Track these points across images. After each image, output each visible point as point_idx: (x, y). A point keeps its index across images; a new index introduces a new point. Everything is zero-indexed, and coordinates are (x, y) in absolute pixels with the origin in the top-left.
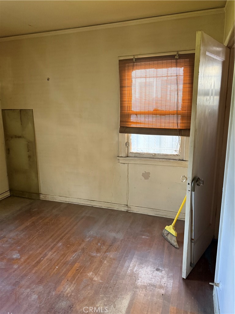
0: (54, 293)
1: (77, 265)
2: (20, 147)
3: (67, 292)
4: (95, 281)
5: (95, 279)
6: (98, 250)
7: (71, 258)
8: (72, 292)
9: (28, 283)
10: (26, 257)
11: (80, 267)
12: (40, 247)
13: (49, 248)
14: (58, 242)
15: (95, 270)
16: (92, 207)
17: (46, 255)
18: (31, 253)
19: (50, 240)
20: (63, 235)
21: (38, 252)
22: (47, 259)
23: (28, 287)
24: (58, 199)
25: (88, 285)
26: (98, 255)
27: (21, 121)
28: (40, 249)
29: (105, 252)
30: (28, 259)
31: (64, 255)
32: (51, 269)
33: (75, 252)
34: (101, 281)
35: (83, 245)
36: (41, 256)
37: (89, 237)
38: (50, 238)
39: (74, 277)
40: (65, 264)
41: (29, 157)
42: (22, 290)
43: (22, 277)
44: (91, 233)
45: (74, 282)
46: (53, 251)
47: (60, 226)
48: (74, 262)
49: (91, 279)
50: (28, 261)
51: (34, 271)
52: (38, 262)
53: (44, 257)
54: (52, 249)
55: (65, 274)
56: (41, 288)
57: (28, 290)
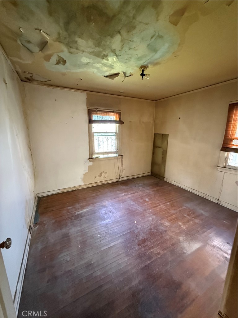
0: (159, 222)
1: (174, 216)
2: (159, 152)
3: (166, 224)
4: (182, 227)
5: (182, 226)
6: (189, 215)
7: (172, 212)
8: (168, 225)
9: (149, 212)
10: (151, 202)
11: (176, 218)
12: (158, 201)
13: (163, 203)
14: (168, 202)
15: (183, 222)
16: (192, 193)
17: (160, 205)
18: (154, 201)
19: (164, 200)
20: (171, 200)
21: (157, 202)
22: (160, 207)
23: (149, 214)
24: (173, 183)
25: (177, 227)
26: (188, 217)
27: (162, 140)
28: (158, 202)
29: (193, 218)
30: (152, 203)
31: (169, 209)
32: (161, 211)
33: (175, 210)
34: (185, 229)
35: (181, 209)
36: (158, 204)
37: (185, 207)
38: (164, 199)
39: (171, 220)
40: (168, 213)
41: (163, 158)
42: (147, 214)
43: (148, 209)
44: (187, 205)
45: (170, 222)
46: (164, 205)
47: (171, 195)
48: (173, 214)
49: (180, 226)
50: (152, 204)
51: (153, 209)
52: (156, 207)
53: (159, 206)
54: (164, 204)
55: (167, 217)
56: (154, 217)
57: (149, 215)
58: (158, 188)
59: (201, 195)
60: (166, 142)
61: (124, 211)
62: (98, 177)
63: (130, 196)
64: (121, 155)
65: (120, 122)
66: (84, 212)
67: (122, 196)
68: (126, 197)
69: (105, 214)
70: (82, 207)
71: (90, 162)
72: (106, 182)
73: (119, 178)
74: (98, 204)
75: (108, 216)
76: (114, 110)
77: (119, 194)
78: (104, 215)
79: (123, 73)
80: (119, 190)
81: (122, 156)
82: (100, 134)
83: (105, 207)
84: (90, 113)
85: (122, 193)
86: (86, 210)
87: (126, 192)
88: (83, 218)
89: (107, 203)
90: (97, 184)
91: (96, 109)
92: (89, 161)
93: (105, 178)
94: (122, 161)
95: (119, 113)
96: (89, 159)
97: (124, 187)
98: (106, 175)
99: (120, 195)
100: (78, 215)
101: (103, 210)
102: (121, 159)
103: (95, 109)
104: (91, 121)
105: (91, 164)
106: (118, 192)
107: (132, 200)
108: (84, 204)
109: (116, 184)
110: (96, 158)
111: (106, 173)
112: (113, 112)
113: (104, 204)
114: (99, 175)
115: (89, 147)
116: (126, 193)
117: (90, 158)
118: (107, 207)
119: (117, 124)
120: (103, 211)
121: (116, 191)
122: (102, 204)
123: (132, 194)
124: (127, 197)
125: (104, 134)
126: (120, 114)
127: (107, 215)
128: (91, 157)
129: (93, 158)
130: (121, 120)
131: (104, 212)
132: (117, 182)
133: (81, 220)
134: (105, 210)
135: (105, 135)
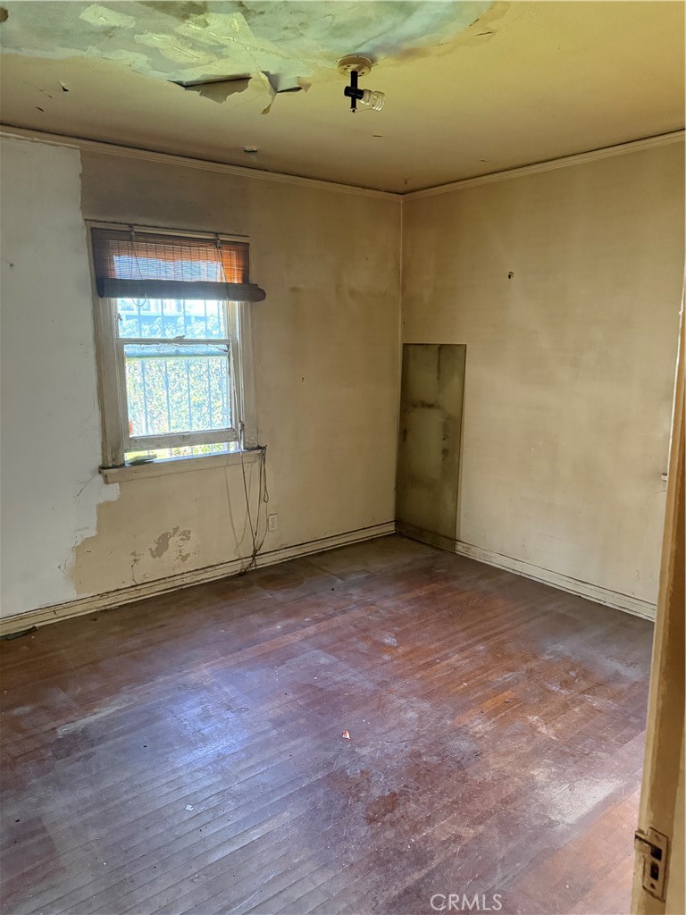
0: (449, 722)
1: (508, 694)
2: (429, 427)
3: (476, 729)
4: (539, 732)
5: (543, 730)
6: (566, 684)
7: (499, 678)
8: (486, 733)
9: (404, 690)
10: (409, 649)
11: (516, 700)
12: (439, 640)
13: (457, 647)
14: (478, 642)
15: (546, 715)
16: (578, 599)
17: (446, 657)
18: (419, 644)
19: (462, 634)
20: (492, 632)
21: (433, 646)
22: (448, 665)
23: (403, 696)
24: (497, 561)
25: (523, 734)
26: (563, 692)
27: (439, 371)
28: (438, 644)
29: (583, 692)
30: (411, 652)
31: (485, 669)
32: (451, 682)
33: (509, 670)
34: (553, 738)
35: (533, 664)
36: (438, 655)
37: (551, 654)
38: (463, 630)
39: (496, 711)
40: (482, 684)
41: (445, 452)
42: (392, 697)
43: (395, 678)
44: (560, 647)
45: (494, 719)
46: (465, 654)
47: (490, 614)
48: (506, 687)
49: (533, 728)
50: (411, 656)
51: (418, 676)
52: (429, 665)
53: (442, 660)
54: (462, 650)
55: (481, 700)
56: (426, 706)
57: (403, 701)
58: (435, 587)
59: (611, 601)
60: (457, 380)
61: (291, 696)
62: (147, 559)
63: (311, 630)
64: (259, 448)
65: (248, 291)
66: (99, 722)
67: (273, 636)
68: (294, 638)
69: (206, 717)
70: (87, 703)
71: (107, 483)
72: (189, 580)
73: (254, 556)
74: (161, 680)
75: (219, 726)
76: (217, 234)
77: (260, 626)
78: (200, 725)
79: (266, 78)
80: (257, 612)
81: (264, 448)
82: (152, 349)
83: (198, 688)
84: (101, 243)
85: (274, 623)
86: (105, 712)
87: (288, 616)
88: (100, 749)
89: (206, 672)
90: (146, 593)
91: (130, 226)
92: (100, 478)
93: (184, 558)
94: (262, 473)
95: (240, 247)
96: (103, 468)
97: (279, 596)
98: (188, 547)
99: (264, 631)
100: (73, 735)
101: (189, 703)
102: (256, 466)
103: (126, 228)
104: (105, 286)
105: (112, 492)
106: (255, 619)
107: (321, 647)
108: (93, 686)
109: (239, 582)
110: (138, 463)
111: (186, 535)
112: (214, 243)
113: (193, 677)
114: (154, 546)
115: (102, 409)
116: (291, 621)
117: (110, 466)
118: (208, 689)
119: (234, 298)
120: (192, 707)
121: (242, 616)
122: (180, 681)
123: (317, 620)
124: (299, 637)
125: (171, 349)
126: (243, 251)
127: (214, 720)
128: (110, 459)
129: (123, 465)
130: (253, 279)
131: (198, 710)
132: (241, 574)
133: (88, 757)
134: (201, 703)
135: (177, 354)
